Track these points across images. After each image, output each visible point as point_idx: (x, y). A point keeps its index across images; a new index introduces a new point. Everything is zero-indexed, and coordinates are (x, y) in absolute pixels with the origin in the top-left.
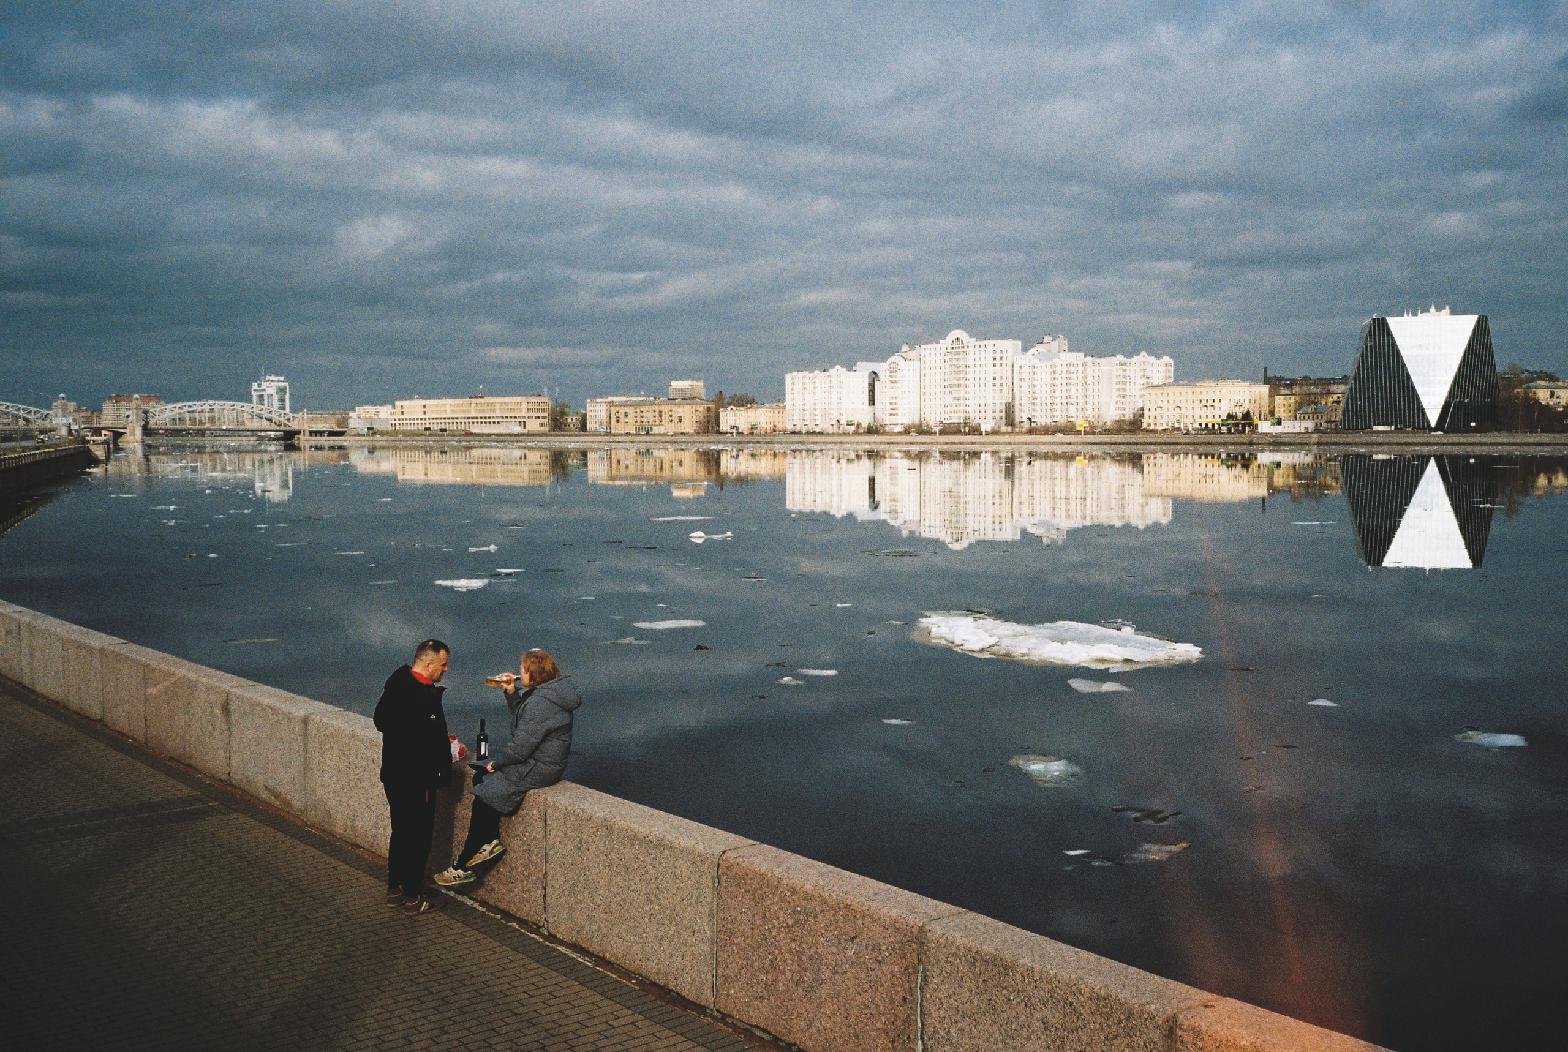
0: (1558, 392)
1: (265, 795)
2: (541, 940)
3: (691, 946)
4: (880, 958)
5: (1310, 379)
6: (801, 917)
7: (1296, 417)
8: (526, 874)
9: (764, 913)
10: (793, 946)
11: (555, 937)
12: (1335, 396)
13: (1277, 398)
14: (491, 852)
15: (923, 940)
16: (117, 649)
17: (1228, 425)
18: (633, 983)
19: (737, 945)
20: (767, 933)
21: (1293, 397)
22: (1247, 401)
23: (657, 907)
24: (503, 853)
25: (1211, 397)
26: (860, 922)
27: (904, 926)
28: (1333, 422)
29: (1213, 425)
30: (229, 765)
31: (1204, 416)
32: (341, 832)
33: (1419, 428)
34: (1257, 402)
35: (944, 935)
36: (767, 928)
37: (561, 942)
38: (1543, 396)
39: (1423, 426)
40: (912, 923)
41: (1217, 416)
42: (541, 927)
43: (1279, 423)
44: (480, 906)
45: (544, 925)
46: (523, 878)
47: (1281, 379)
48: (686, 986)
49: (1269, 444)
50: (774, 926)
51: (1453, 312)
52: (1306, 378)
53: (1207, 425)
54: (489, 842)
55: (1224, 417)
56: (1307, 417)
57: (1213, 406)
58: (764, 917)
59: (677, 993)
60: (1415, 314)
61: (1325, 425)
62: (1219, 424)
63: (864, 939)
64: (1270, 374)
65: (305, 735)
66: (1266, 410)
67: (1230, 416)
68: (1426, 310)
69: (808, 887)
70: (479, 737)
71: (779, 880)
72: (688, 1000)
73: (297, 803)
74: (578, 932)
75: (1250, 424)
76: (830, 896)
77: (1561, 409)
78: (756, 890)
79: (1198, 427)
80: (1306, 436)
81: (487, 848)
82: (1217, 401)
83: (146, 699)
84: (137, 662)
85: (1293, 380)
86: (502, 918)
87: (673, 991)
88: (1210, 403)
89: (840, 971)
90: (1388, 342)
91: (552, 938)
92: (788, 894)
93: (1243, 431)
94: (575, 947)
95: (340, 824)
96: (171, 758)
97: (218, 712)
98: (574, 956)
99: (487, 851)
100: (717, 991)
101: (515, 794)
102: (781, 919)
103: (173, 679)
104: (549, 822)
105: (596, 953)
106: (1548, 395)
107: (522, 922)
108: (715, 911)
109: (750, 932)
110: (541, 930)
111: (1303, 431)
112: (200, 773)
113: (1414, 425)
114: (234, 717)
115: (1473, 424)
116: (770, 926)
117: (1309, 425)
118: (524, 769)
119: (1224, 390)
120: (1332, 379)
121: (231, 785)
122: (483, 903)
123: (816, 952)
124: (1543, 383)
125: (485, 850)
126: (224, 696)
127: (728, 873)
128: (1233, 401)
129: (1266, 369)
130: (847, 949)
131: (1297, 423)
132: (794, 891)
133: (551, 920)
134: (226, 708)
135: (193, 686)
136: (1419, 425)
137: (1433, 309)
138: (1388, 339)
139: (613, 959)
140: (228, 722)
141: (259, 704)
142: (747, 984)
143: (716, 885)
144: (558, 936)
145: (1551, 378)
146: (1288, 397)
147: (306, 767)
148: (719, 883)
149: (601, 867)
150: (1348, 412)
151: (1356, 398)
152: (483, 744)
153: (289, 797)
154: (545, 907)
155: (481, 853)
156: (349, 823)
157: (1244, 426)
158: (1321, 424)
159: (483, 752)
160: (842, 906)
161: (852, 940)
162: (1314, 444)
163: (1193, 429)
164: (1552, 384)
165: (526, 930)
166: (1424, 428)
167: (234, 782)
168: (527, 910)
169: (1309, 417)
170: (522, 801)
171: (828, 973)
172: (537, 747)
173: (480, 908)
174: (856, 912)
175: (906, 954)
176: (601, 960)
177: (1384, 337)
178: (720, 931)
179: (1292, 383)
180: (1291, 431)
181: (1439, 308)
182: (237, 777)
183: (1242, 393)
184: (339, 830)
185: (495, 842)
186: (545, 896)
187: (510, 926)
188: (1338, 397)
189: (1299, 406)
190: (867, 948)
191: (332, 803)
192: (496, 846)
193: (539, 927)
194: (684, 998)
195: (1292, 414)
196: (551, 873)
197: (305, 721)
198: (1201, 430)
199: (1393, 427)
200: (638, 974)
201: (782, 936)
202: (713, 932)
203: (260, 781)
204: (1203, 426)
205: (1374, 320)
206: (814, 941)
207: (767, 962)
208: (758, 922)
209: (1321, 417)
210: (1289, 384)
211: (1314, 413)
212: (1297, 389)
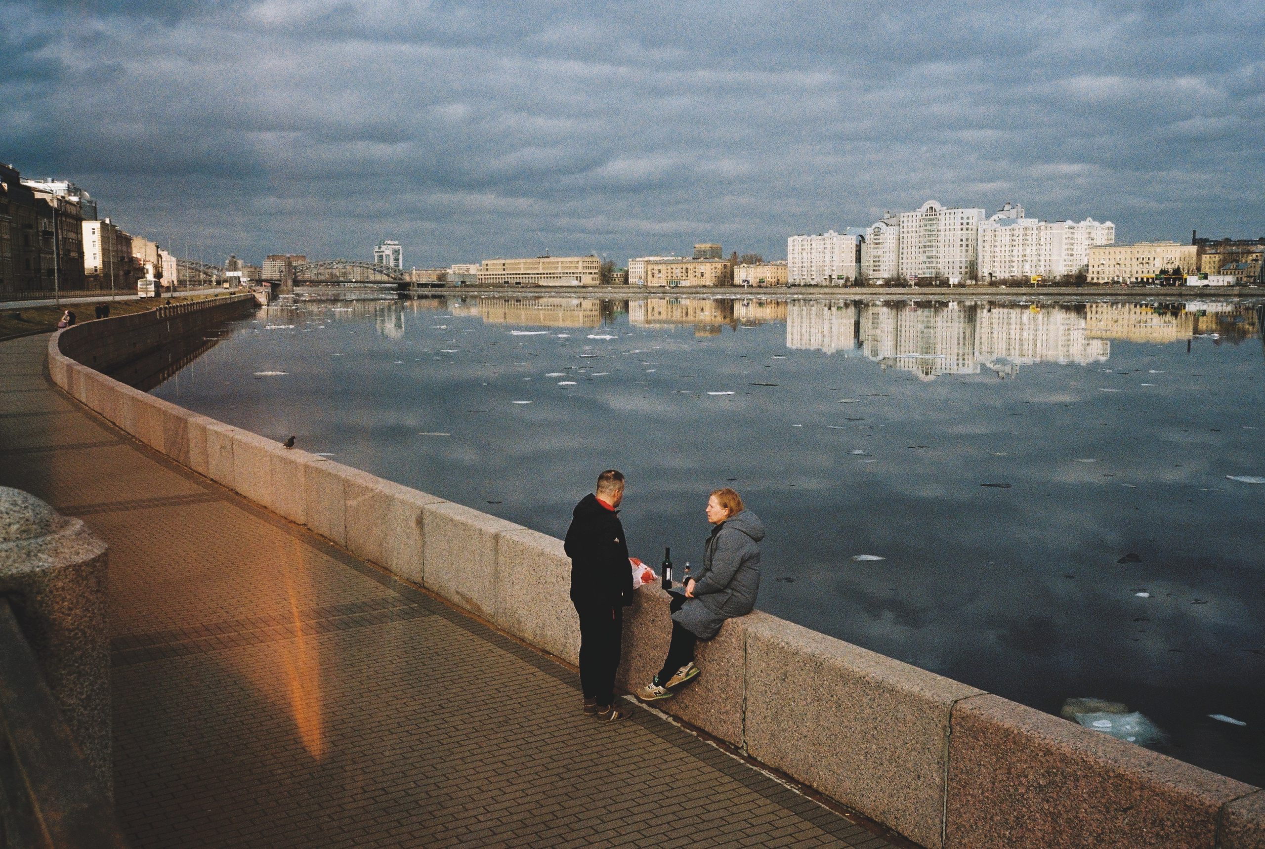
1: (456, 599)
2: (742, 761)
3: (916, 790)
4: (1162, 833)
5: (1231, 241)
6: (1058, 780)
7: (1220, 273)
8: (724, 696)
9: (1009, 769)
10: (1046, 807)
11: (756, 759)
12: (1254, 255)
13: (1204, 256)
14: (687, 674)
15: (1225, 822)
16: (319, 465)
17: (1161, 279)
18: (847, 816)
19: (973, 796)
20: (1012, 790)
21: (1217, 256)
22: (1178, 259)
23: (874, 747)
24: (698, 675)
25: (1146, 255)
26: (1137, 793)
27: (1197, 806)
28: (1252, 277)
29: (1148, 279)
30: (423, 571)
31: (1140, 272)
32: (531, 638)
34: (1187, 259)
35: (1253, 819)
36: (1012, 784)
37: (763, 766)
40: (1208, 803)
41: (1151, 271)
42: (739, 748)
43: (1206, 277)
44: (674, 720)
45: (743, 746)
46: (720, 701)
47: (1207, 240)
48: (908, 827)
49: (1196, 295)
50: (1021, 784)
52: (1229, 240)
53: (1142, 279)
54: (686, 664)
55: (1157, 272)
56: (1228, 272)
57: (1148, 263)
58: (1009, 773)
59: (898, 832)
61: (1245, 279)
62: (1153, 279)
63: (1141, 811)
64: (1197, 237)
65: (496, 550)
66: (1194, 267)
67: (1163, 272)
69: (1066, 749)
70: (664, 564)
71: (1028, 739)
72: (911, 841)
73: (488, 608)
74: (782, 759)
75: (1181, 279)
76: (1096, 762)
78: (998, 745)
79: (1135, 280)
80: (1229, 288)
81: (684, 670)
82: (1152, 259)
83: (346, 510)
84: (338, 478)
85: (1216, 241)
86: (698, 735)
87: (893, 830)
88: (1146, 260)
89: (1107, 838)
91: (751, 759)
92: (1041, 754)
93: (1174, 284)
94: (777, 771)
95: (529, 629)
96: (369, 560)
97: (413, 524)
98: (779, 781)
99: (683, 673)
100: (946, 838)
101: (714, 621)
102: (1031, 777)
103: (371, 494)
104: (749, 651)
105: (801, 780)
107: (720, 741)
108: (946, 759)
109: (990, 785)
110: (740, 751)
111: (1226, 284)
112: (396, 575)
114: (426, 530)
116: (1017, 783)
117: (1230, 279)
118: (722, 598)
119: (1159, 250)
120: (1251, 240)
121: (424, 587)
122: (676, 718)
123: (1077, 817)
125: (681, 672)
126: (419, 512)
127: (963, 723)
128: (1165, 259)
129: (1194, 232)
130: (1117, 819)
131: (1221, 278)
132: (1048, 752)
133: (751, 743)
134: (420, 522)
135: (389, 500)
139: (821, 789)
140: (422, 534)
141: (452, 520)
142: (986, 836)
143: (948, 734)
144: (759, 759)
146: (1212, 256)
147: (497, 577)
148: (951, 732)
149: (809, 700)
152: (668, 570)
153: (479, 603)
154: (744, 730)
155: (678, 674)
156: (538, 632)
157: (1174, 280)
158: (1241, 278)
159: (668, 577)
160: (1112, 774)
161: (1125, 810)
162: (1235, 295)
163: (1131, 283)
165: (725, 750)
167: (426, 584)
168: (727, 729)
169: (1231, 273)
170: (720, 628)
171: (1091, 839)
172: (733, 578)
173: (674, 723)
174: (1131, 782)
175: (1200, 834)
176: (808, 789)
178: (952, 779)
179: (1217, 244)
180: (1216, 285)
182: (430, 582)
183: (1173, 252)
184: (529, 636)
185: (691, 664)
186: (744, 720)
187: (708, 744)
188: (1257, 256)
189: (1222, 263)
190: (1145, 820)
191: (522, 612)
192: (691, 669)
193: (737, 748)
194: (906, 838)
195: (1216, 269)
196: (751, 699)
197: (496, 537)
198: (1137, 283)
200: (850, 807)
201: (1031, 795)
202: (942, 779)
203: (453, 586)
204: (1139, 280)
206: (1074, 806)
207: (1012, 818)
208: (1000, 777)
209: (1242, 272)
210: (1214, 245)
211: (1235, 269)
212: (1221, 249)
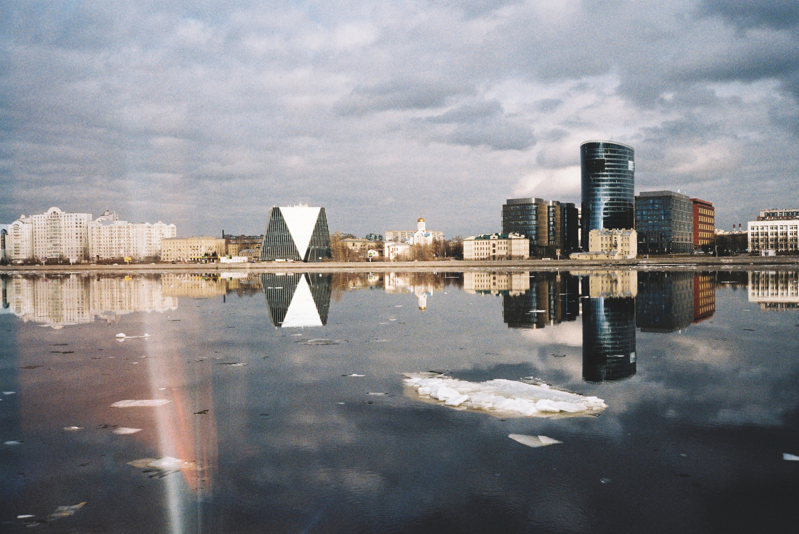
0: (356, 244)
5: (245, 236)
7: (239, 255)
12: (257, 245)
13: (229, 245)
17: (205, 259)
21: (237, 245)
22: (214, 247)
25: (196, 245)
28: (257, 257)
29: (198, 259)
31: (193, 254)
33: (296, 260)
34: (219, 247)
38: (350, 245)
39: (298, 259)
41: (199, 255)
43: (231, 258)
47: (231, 236)
49: (226, 268)
51: (309, 206)
52: (243, 236)
53: (194, 259)
55: (203, 255)
56: (244, 255)
57: (197, 249)
60: (293, 206)
61: (253, 259)
62: (200, 259)
64: (225, 233)
66: (224, 251)
67: (206, 255)
68: (297, 204)
75: (217, 259)
77: (357, 251)
79: (190, 260)
80: (244, 264)
82: (199, 247)
85: (237, 237)
88: (196, 248)
90: (281, 219)
93: (213, 262)
106: (352, 244)
111: (242, 262)
113: (294, 259)
115: (320, 258)
117: (245, 259)
119: (203, 241)
120: (256, 236)
124: (350, 239)
128: (207, 247)
129: (223, 231)
131: (239, 258)
136: (296, 259)
137: (300, 204)
138: (281, 218)
145: (353, 237)
146: (234, 245)
150: (264, 252)
151: (267, 246)
157: (213, 259)
158: (251, 258)
162: (248, 268)
163: (187, 261)
164: (353, 240)
166: (299, 260)
169: (245, 255)
177: (279, 216)
179: (237, 238)
180: (237, 262)
181: (303, 204)
183: (212, 243)
188: (259, 245)
189: (240, 250)
195: (237, 253)
198: (191, 261)
199: (285, 260)
204: (193, 259)
205: (274, 208)
209: (251, 255)
210: (235, 239)
211: (247, 253)
212: (239, 242)
